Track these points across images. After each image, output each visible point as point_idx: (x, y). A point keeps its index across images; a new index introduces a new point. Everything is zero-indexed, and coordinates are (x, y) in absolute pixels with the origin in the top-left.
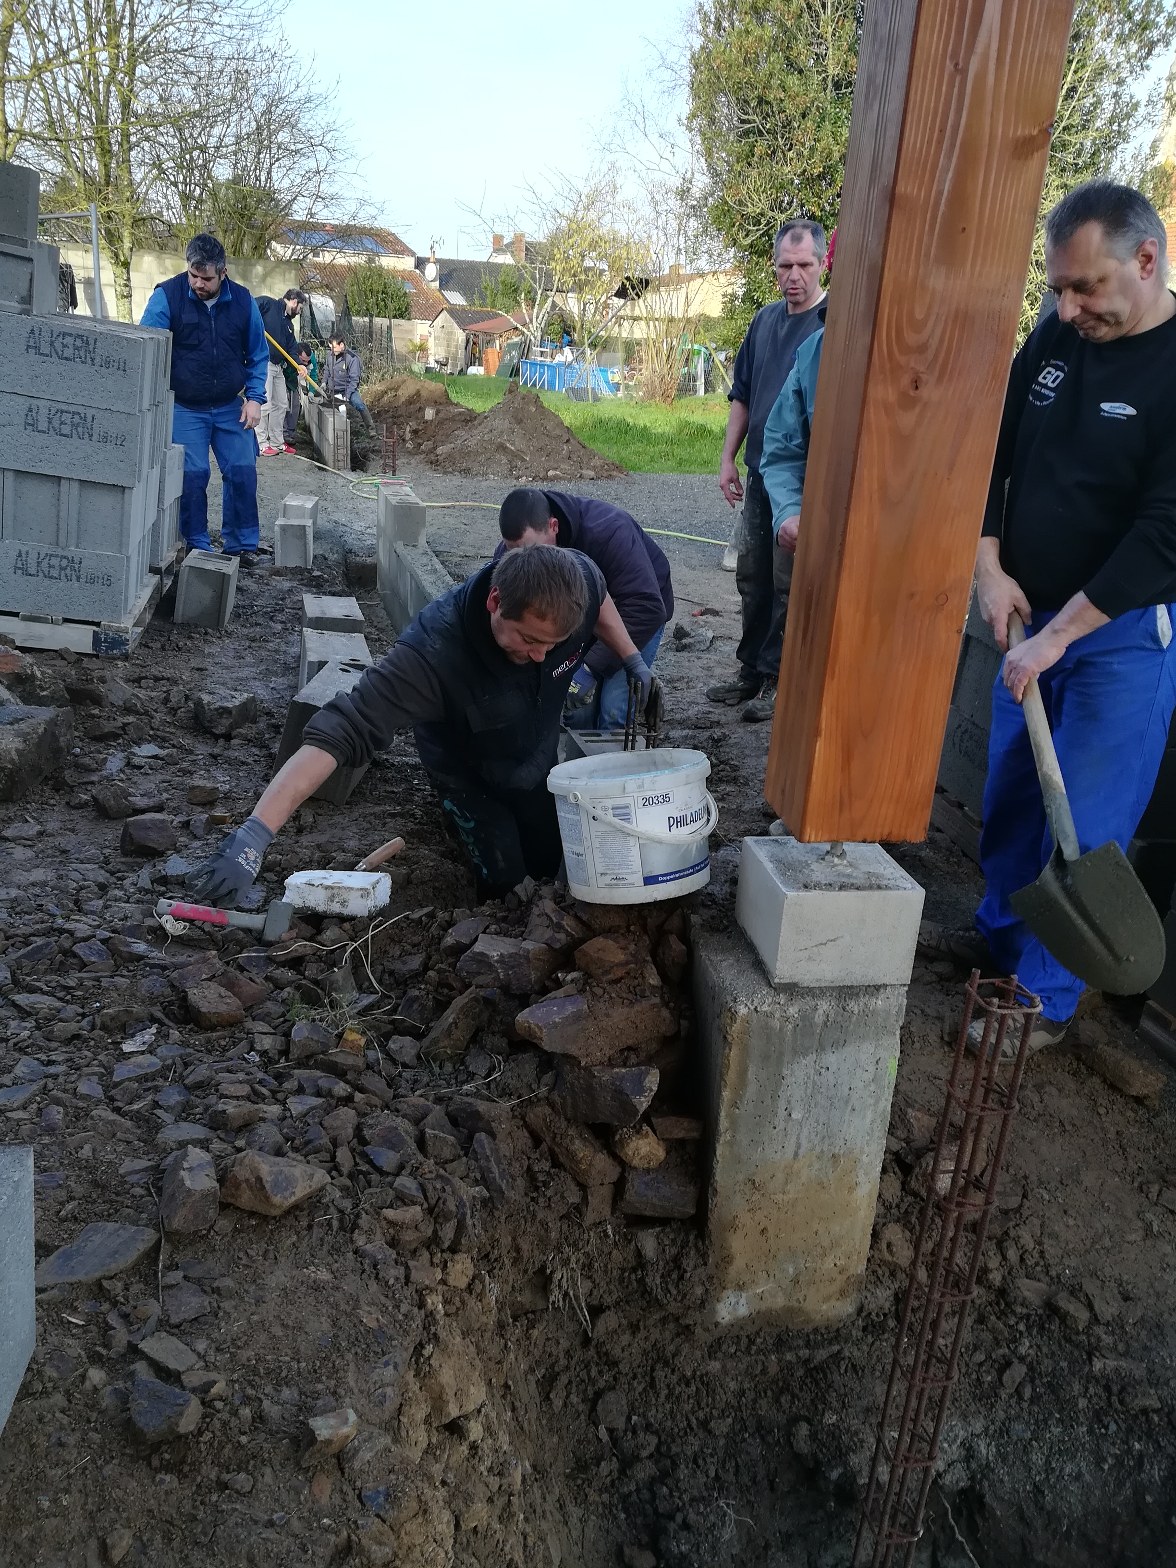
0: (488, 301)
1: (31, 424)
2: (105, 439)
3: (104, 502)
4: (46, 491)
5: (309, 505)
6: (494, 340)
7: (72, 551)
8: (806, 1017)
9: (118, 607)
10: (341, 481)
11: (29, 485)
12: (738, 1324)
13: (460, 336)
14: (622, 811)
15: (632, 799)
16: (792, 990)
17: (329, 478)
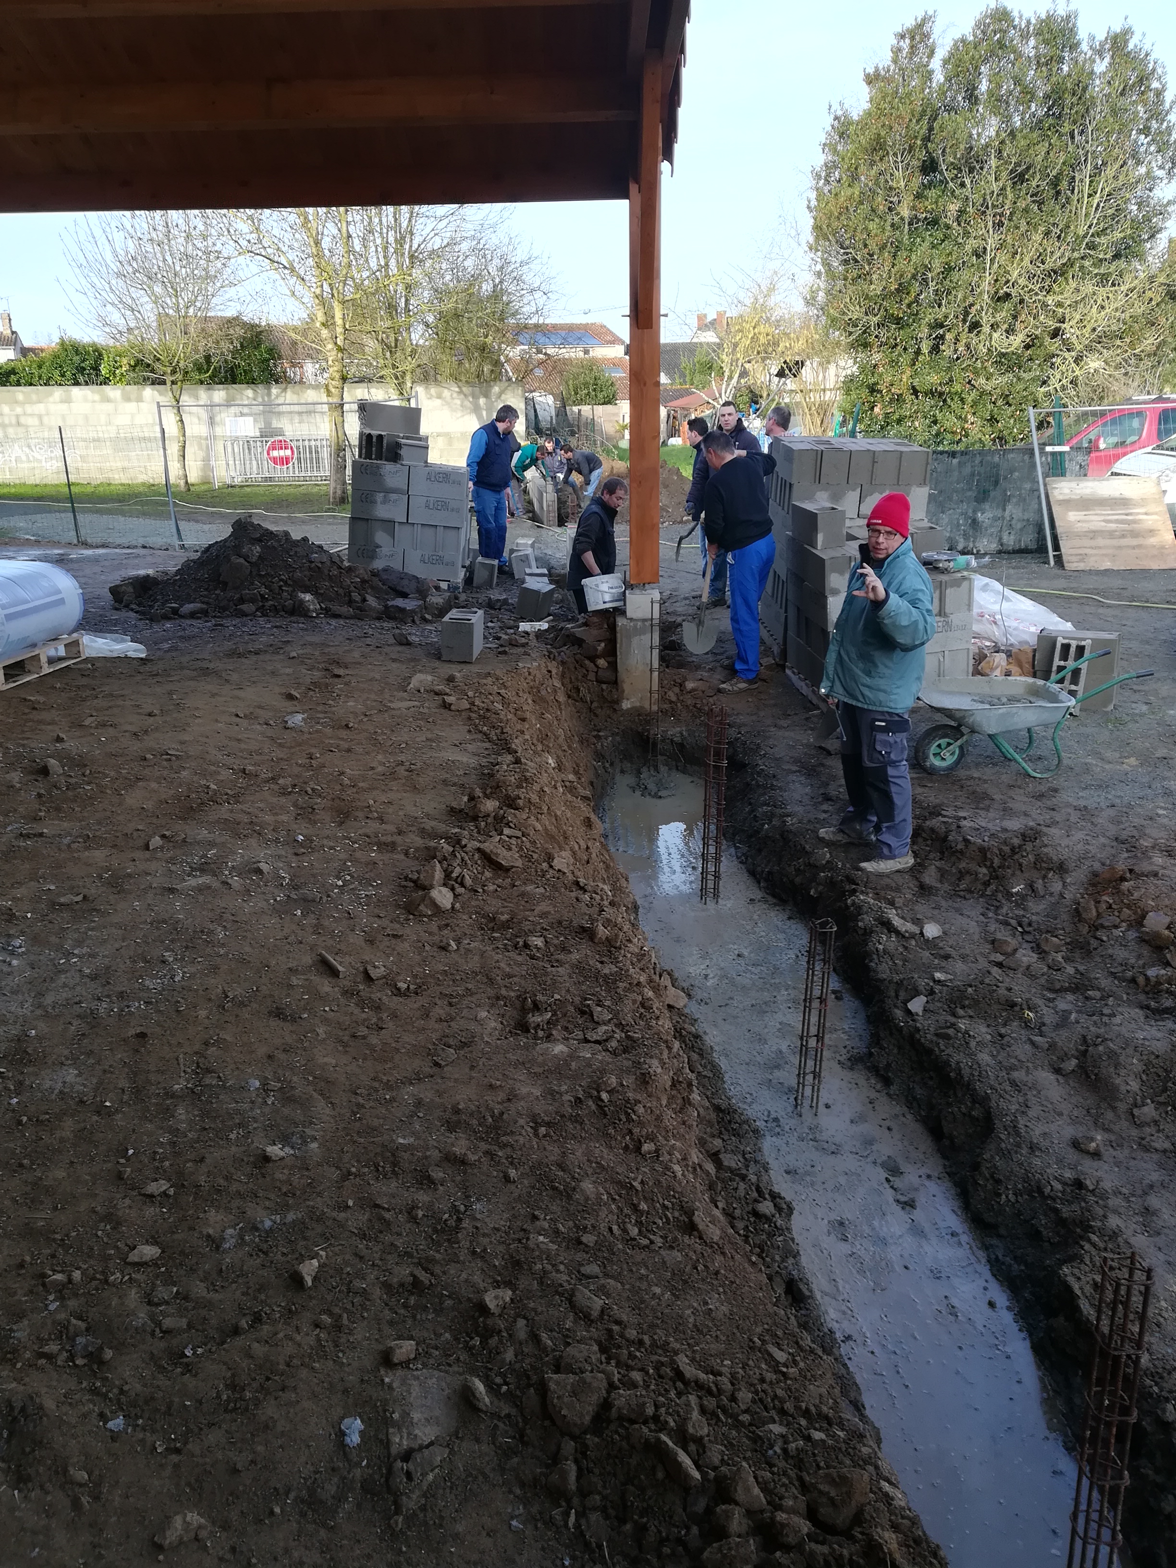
0: (688, 379)
1: (427, 507)
2: (453, 510)
3: (453, 533)
4: (432, 530)
5: (530, 542)
6: (690, 414)
7: (440, 553)
8: (635, 626)
9: (456, 575)
10: (551, 533)
11: (426, 529)
12: (628, 710)
14: (597, 585)
15: (599, 582)
16: (631, 619)
17: (543, 532)
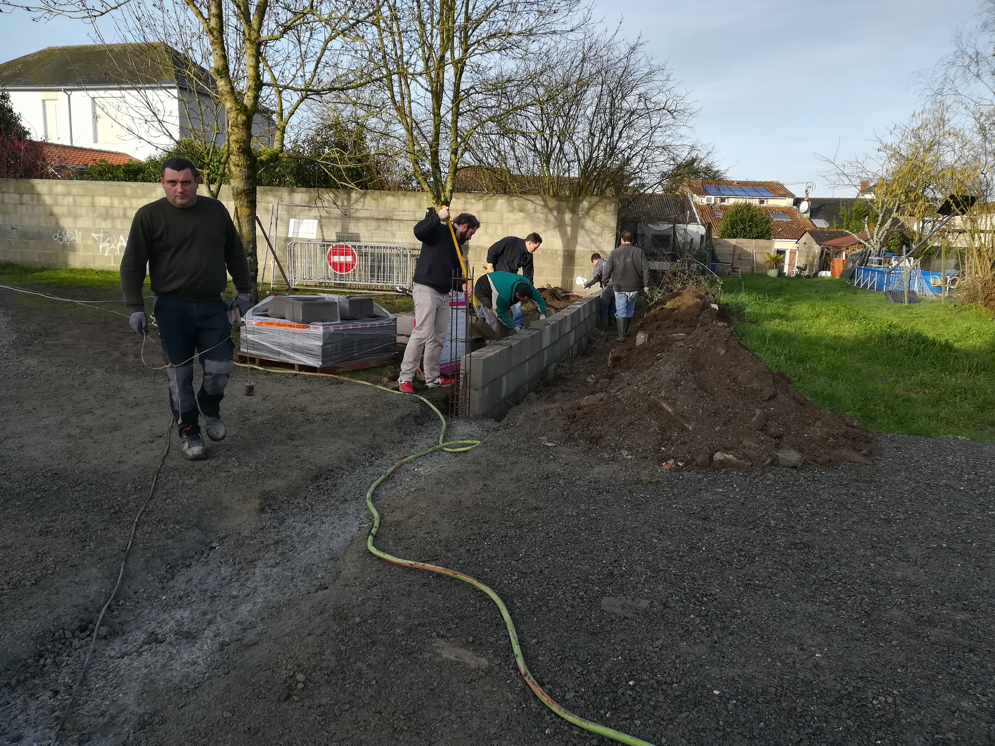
0: (845, 224)
6: (842, 252)
13: (817, 249)
